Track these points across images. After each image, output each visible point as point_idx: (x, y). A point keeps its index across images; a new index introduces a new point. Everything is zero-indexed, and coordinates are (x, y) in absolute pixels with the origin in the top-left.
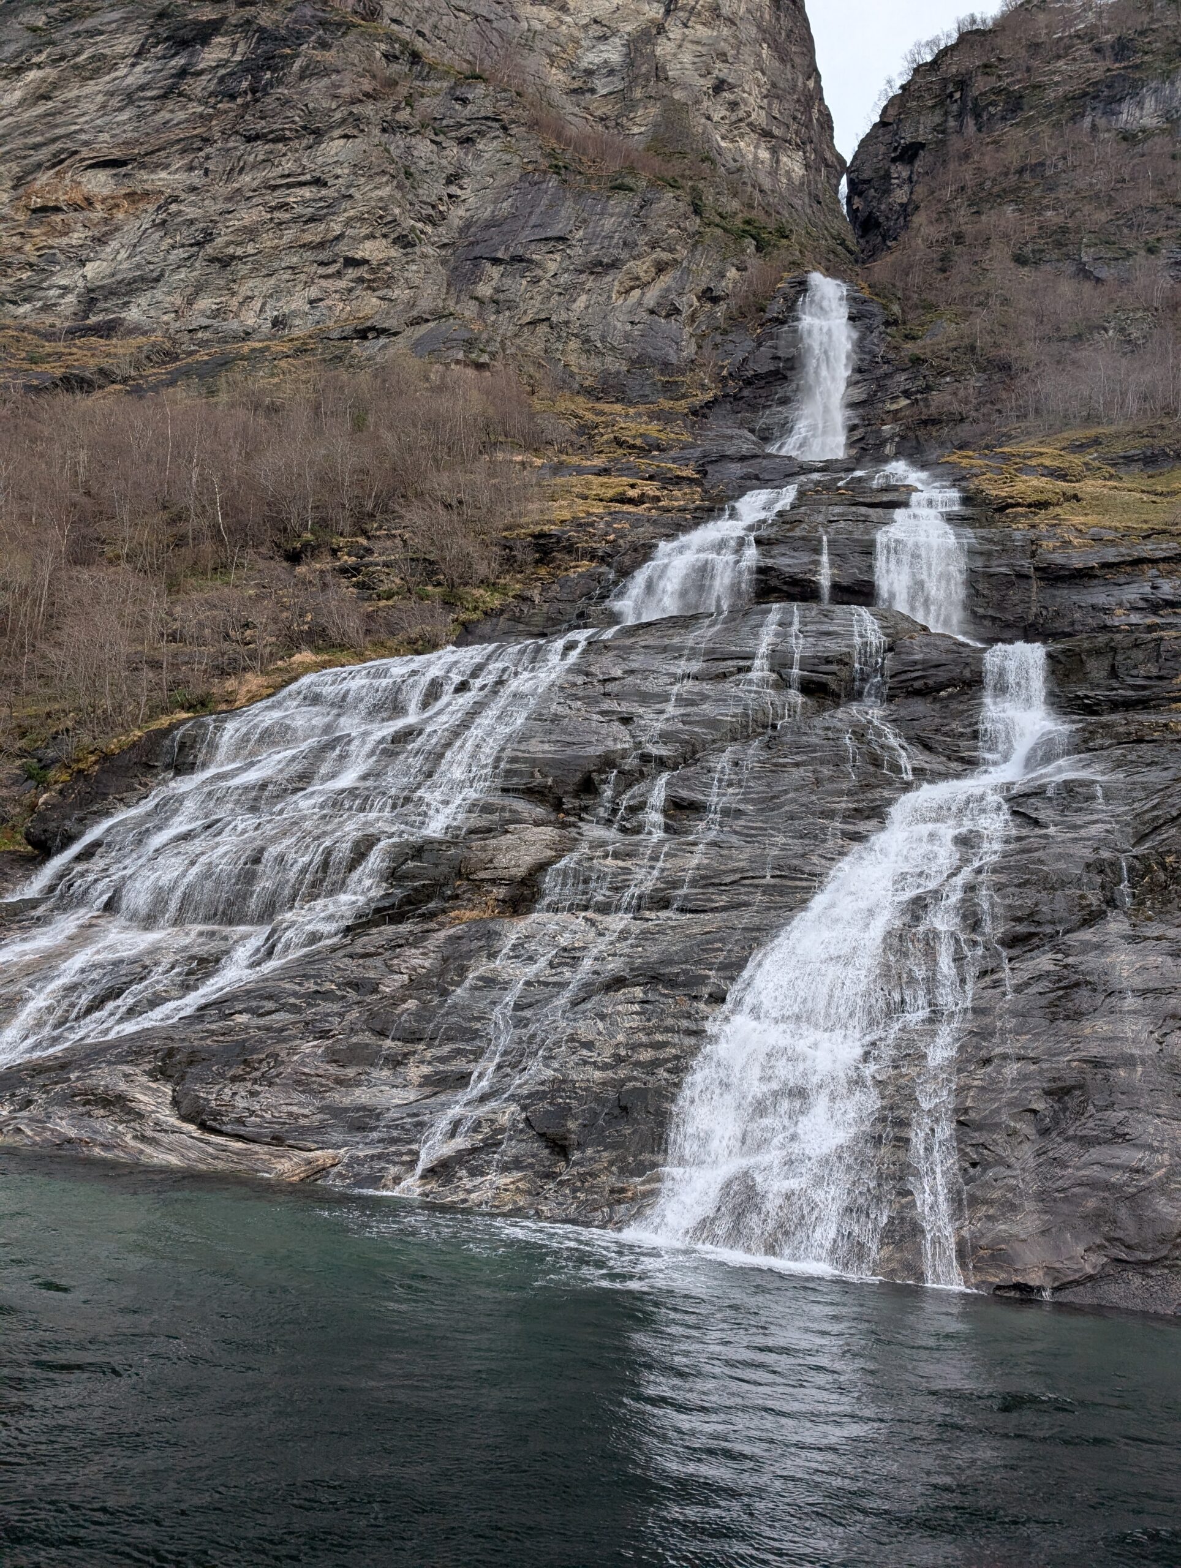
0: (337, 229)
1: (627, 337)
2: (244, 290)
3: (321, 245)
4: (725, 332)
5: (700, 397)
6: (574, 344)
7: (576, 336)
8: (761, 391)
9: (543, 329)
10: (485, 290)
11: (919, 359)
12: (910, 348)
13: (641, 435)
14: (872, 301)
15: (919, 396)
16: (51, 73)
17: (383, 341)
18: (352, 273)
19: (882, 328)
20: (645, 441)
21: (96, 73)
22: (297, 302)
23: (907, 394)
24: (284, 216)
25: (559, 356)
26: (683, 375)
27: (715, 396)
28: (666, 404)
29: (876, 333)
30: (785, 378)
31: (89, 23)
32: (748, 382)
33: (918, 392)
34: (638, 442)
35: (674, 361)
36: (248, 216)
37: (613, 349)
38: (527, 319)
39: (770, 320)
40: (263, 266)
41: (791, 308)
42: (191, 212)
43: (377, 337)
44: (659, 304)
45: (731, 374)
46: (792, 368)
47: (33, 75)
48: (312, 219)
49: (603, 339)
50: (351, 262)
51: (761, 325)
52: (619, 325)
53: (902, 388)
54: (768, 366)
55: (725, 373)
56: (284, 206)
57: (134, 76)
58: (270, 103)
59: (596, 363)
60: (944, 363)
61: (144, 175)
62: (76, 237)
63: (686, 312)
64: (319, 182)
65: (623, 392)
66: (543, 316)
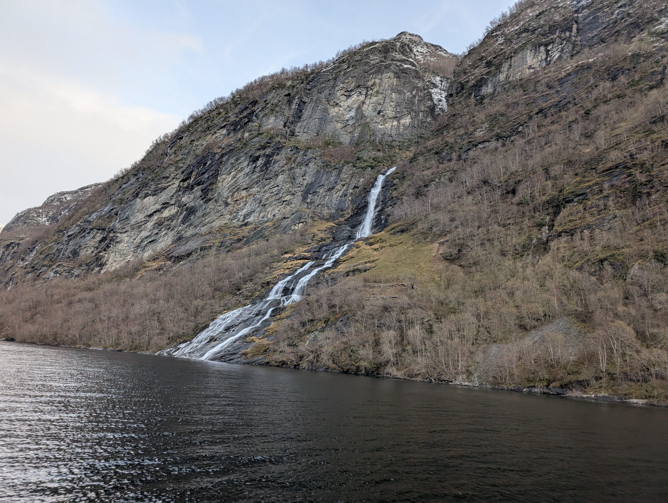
0: (281, 195)
1: (336, 204)
2: (268, 210)
3: (279, 199)
5: (347, 216)
6: (326, 208)
7: (326, 206)
8: (361, 211)
10: (308, 200)
16: (235, 172)
17: (287, 220)
18: (285, 203)
21: (242, 171)
22: (276, 211)
23: (391, 206)
24: (272, 194)
26: (345, 211)
31: (240, 161)
35: (344, 208)
36: (267, 195)
37: (333, 207)
38: (317, 205)
39: (367, 191)
40: (270, 205)
42: (258, 197)
44: (343, 194)
47: (232, 174)
48: (277, 194)
49: (331, 206)
50: (284, 201)
52: (334, 201)
55: (354, 209)
56: (272, 192)
57: (247, 170)
58: (268, 171)
59: (329, 212)
61: (251, 190)
62: (241, 205)
63: (348, 194)
64: (278, 186)
65: (334, 218)
66: (320, 203)
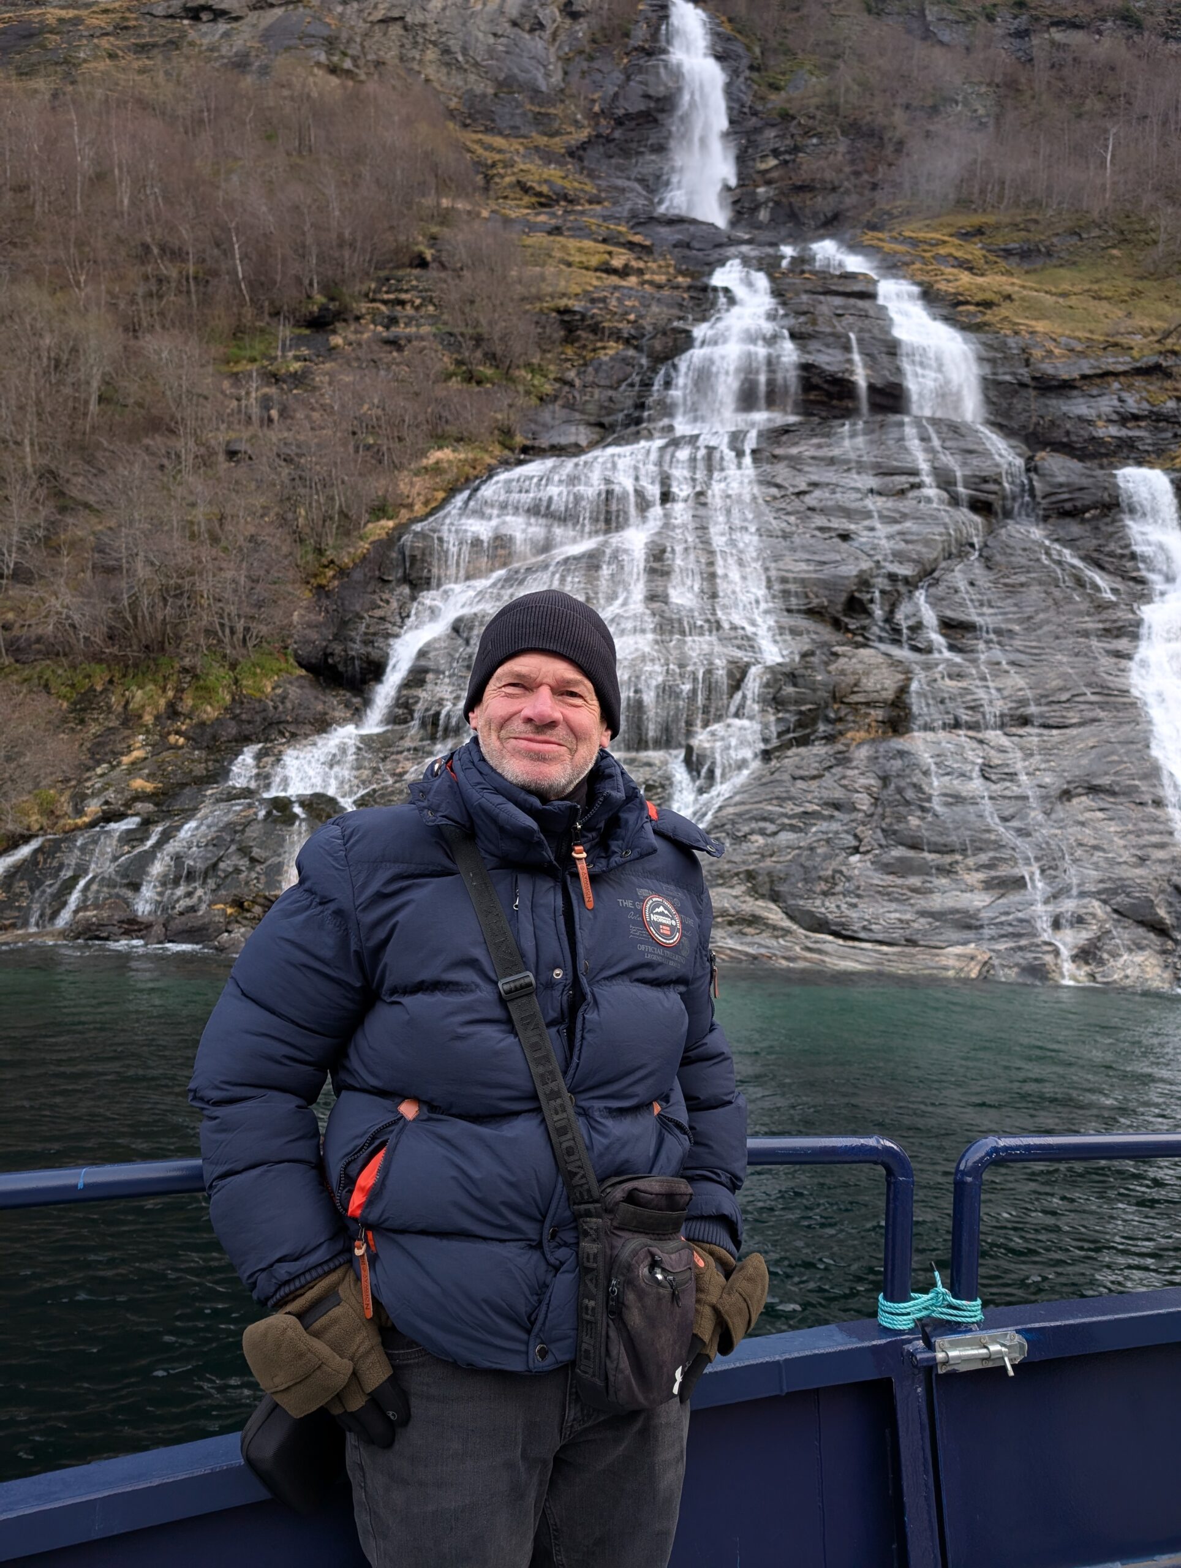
1: (491, 52)
4: (591, 58)
5: (575, 136)
6: (432, 54)
7: (435, 44)
8: (632, 134)
9: (396, 30)
11: (787, 115)
12: (776, 100)
13: (546, 181)
14: (736, 39)
15: (787, 157)
17: (222, 26)
19: (747, 73)
20: (551, 189)
23: (776, 153)
25: (416, 67)
26: (554, 106)
27: (590, 136)
28: (542, 141)
29: (741, 79)
30: (656, 121)
32: (619, 122)
33: (786, 152)
34: (545, 189)
35: (544, 88)
37: (476, 64)
38: (379, 15)
39: (636, 49)
41: (655, 35)
43: (214, 20)
44: (523, 15)
45: (602, 111)
46: (662, 111)
49: (465, 51)
51: (627, 54)
52: (480, 35)
53: (771, 146)
54: (641, 106)
55: (597, 108)
59: (457, 80)
60: (811, 122)
63: (550, 28)
65: (493, 121)
66: (396, 13)
